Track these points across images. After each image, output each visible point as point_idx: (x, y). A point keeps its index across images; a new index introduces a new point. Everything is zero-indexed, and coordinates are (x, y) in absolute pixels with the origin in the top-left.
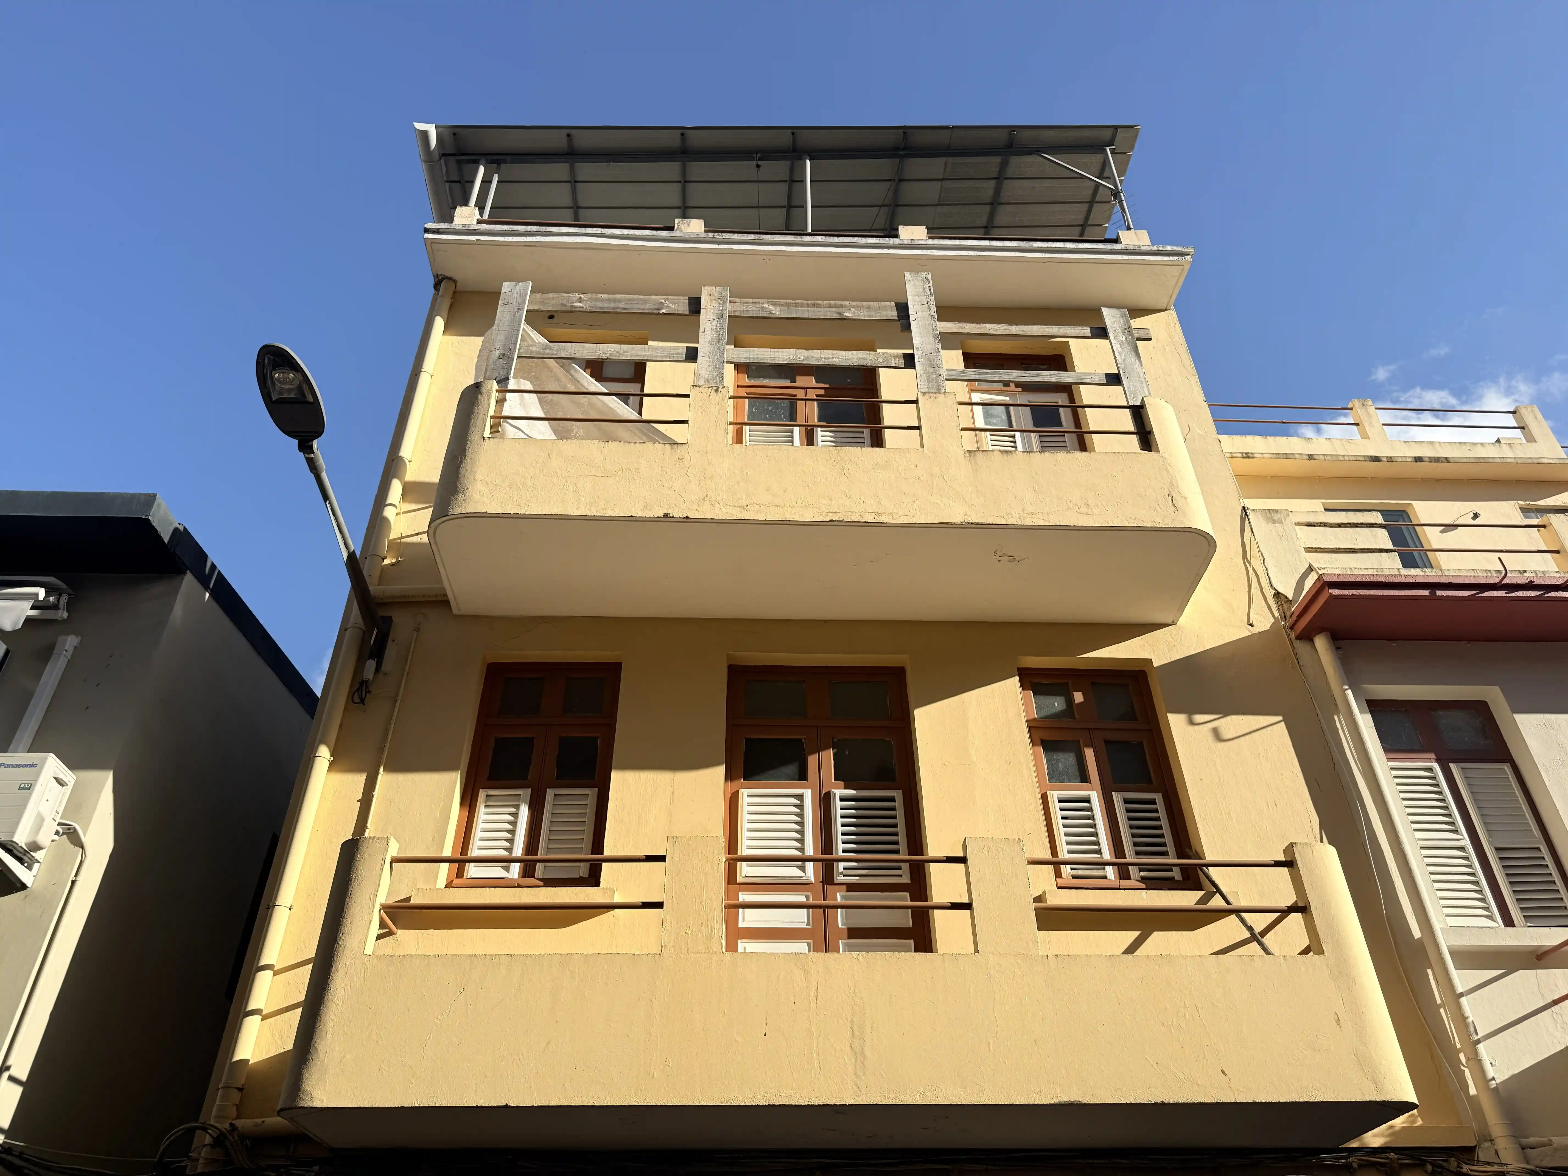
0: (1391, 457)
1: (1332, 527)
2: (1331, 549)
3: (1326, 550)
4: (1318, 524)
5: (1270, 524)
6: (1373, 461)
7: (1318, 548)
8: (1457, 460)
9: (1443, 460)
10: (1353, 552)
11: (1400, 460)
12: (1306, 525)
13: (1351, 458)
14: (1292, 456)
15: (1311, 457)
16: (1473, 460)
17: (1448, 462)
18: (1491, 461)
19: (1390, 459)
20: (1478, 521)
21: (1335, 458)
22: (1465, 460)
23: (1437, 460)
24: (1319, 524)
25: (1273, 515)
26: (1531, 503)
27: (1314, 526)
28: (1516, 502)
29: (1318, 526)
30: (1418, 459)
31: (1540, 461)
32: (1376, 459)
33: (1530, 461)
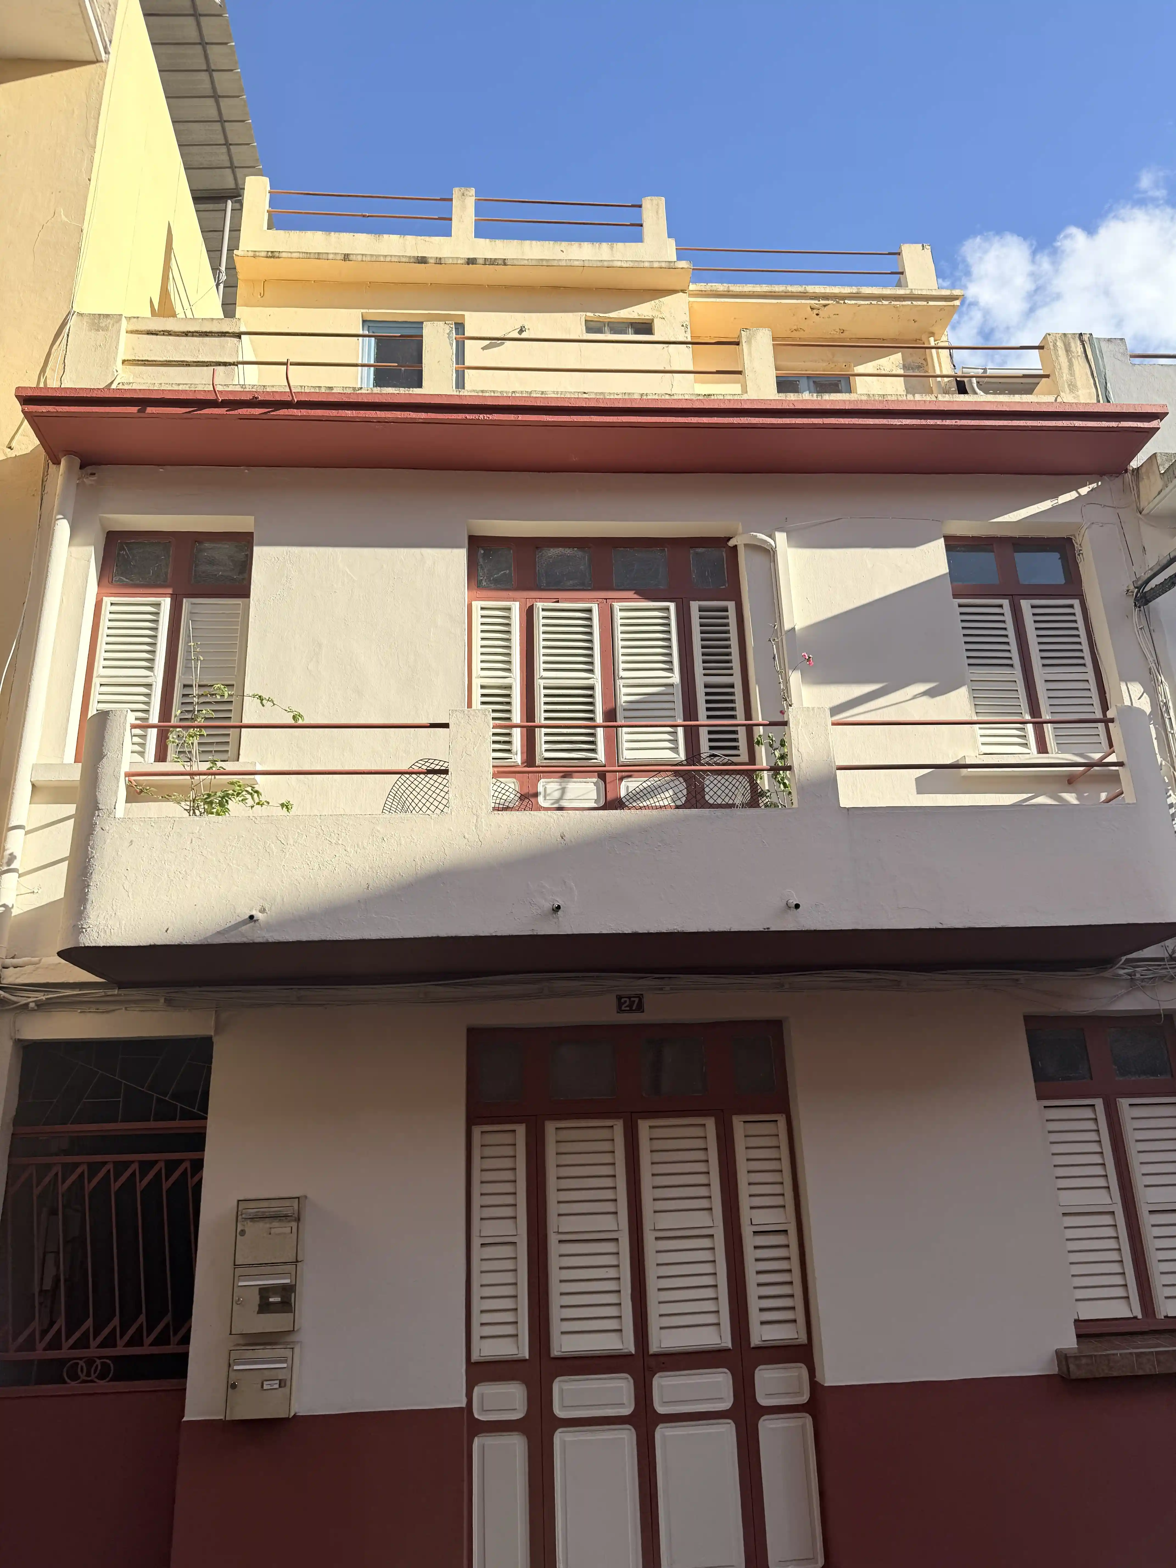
0: (440, 259)
1: (178, 336)
2: (160, 361)
3: (154, 363)
4: (160, 332)
5: (93, 331)
6: (418, 263)
7: (145, 361)
8: (516, 263)
9: (500, 262)
10: (186, 365)
11: (450, 261)
12: (148, 334)
13: (393, 259)
14: (324, 256)
15: (346, 257)
16: (534, 263)
17: (505, 264)
18: (555, 263)
19: (439, 261)
20: (524, 335)
21: (374, 259)
22: (526, 262)
23: (492, 262)
24: (162, 333)
25: (101, 321)
26: (601, 315)
27: (157, 334)
28: (585, 313)
29: (161, 335)
30: (471, 261)
31: (611, 264)
32: (423, 260)
33: (599, 264)
